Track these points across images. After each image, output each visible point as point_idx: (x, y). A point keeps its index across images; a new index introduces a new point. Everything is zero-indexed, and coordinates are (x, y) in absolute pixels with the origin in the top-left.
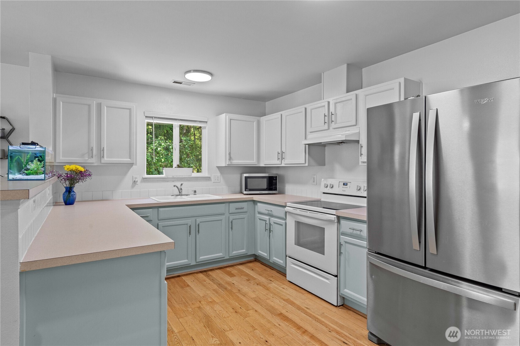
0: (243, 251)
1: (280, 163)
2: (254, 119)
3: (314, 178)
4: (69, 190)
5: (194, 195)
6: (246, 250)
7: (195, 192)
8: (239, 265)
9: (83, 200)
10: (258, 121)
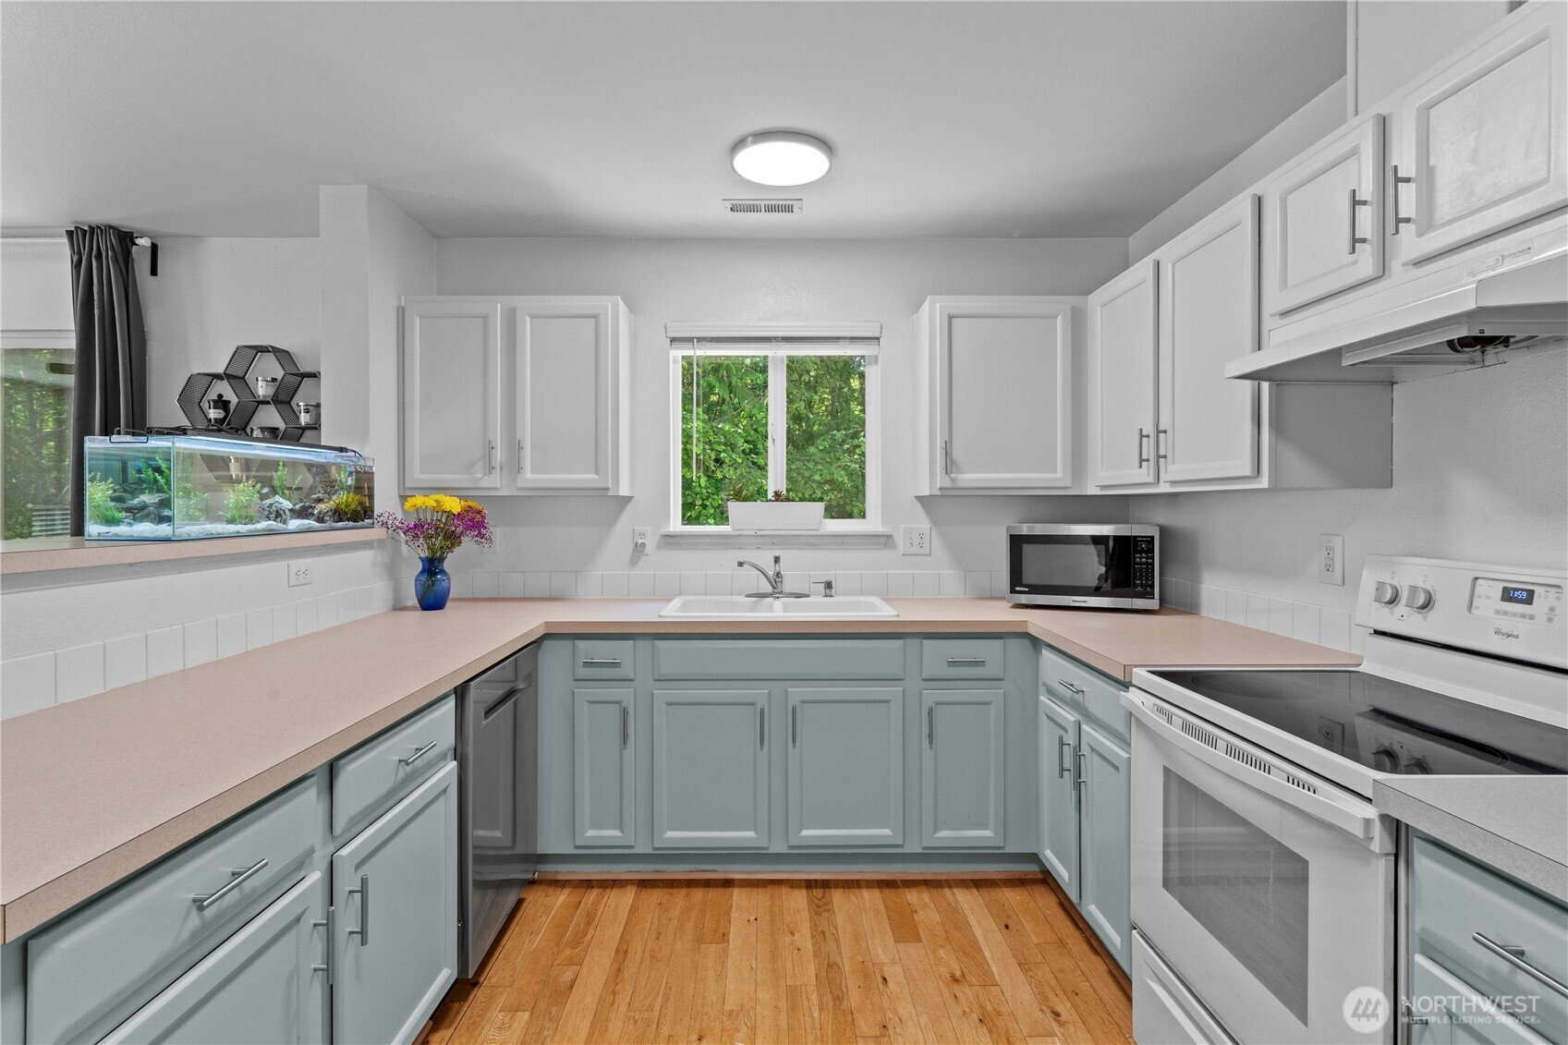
0: (983, 835)
1: (1151, 479)
2: (1060, 308)
3: (1330, 550)
4: (432, 567)
5: (826, 596)
6: (996, 833)
7: (829, 585)
8: (967, 887)
9: (501, 596)
10: (1072, 315)
